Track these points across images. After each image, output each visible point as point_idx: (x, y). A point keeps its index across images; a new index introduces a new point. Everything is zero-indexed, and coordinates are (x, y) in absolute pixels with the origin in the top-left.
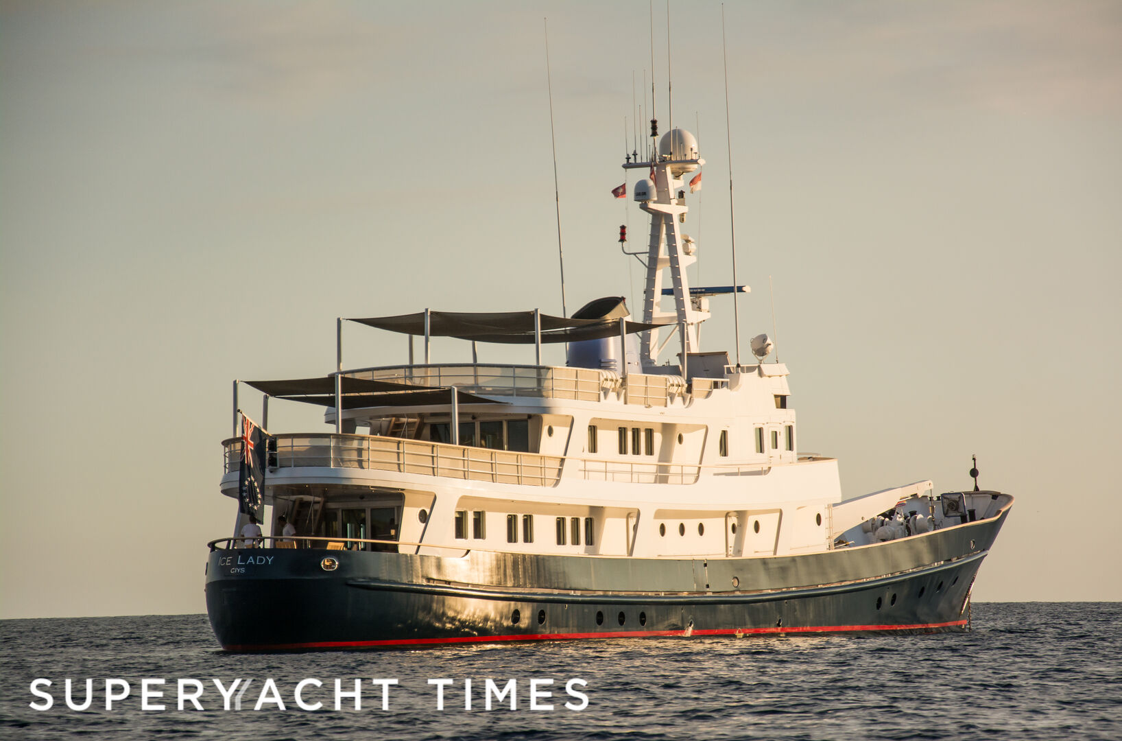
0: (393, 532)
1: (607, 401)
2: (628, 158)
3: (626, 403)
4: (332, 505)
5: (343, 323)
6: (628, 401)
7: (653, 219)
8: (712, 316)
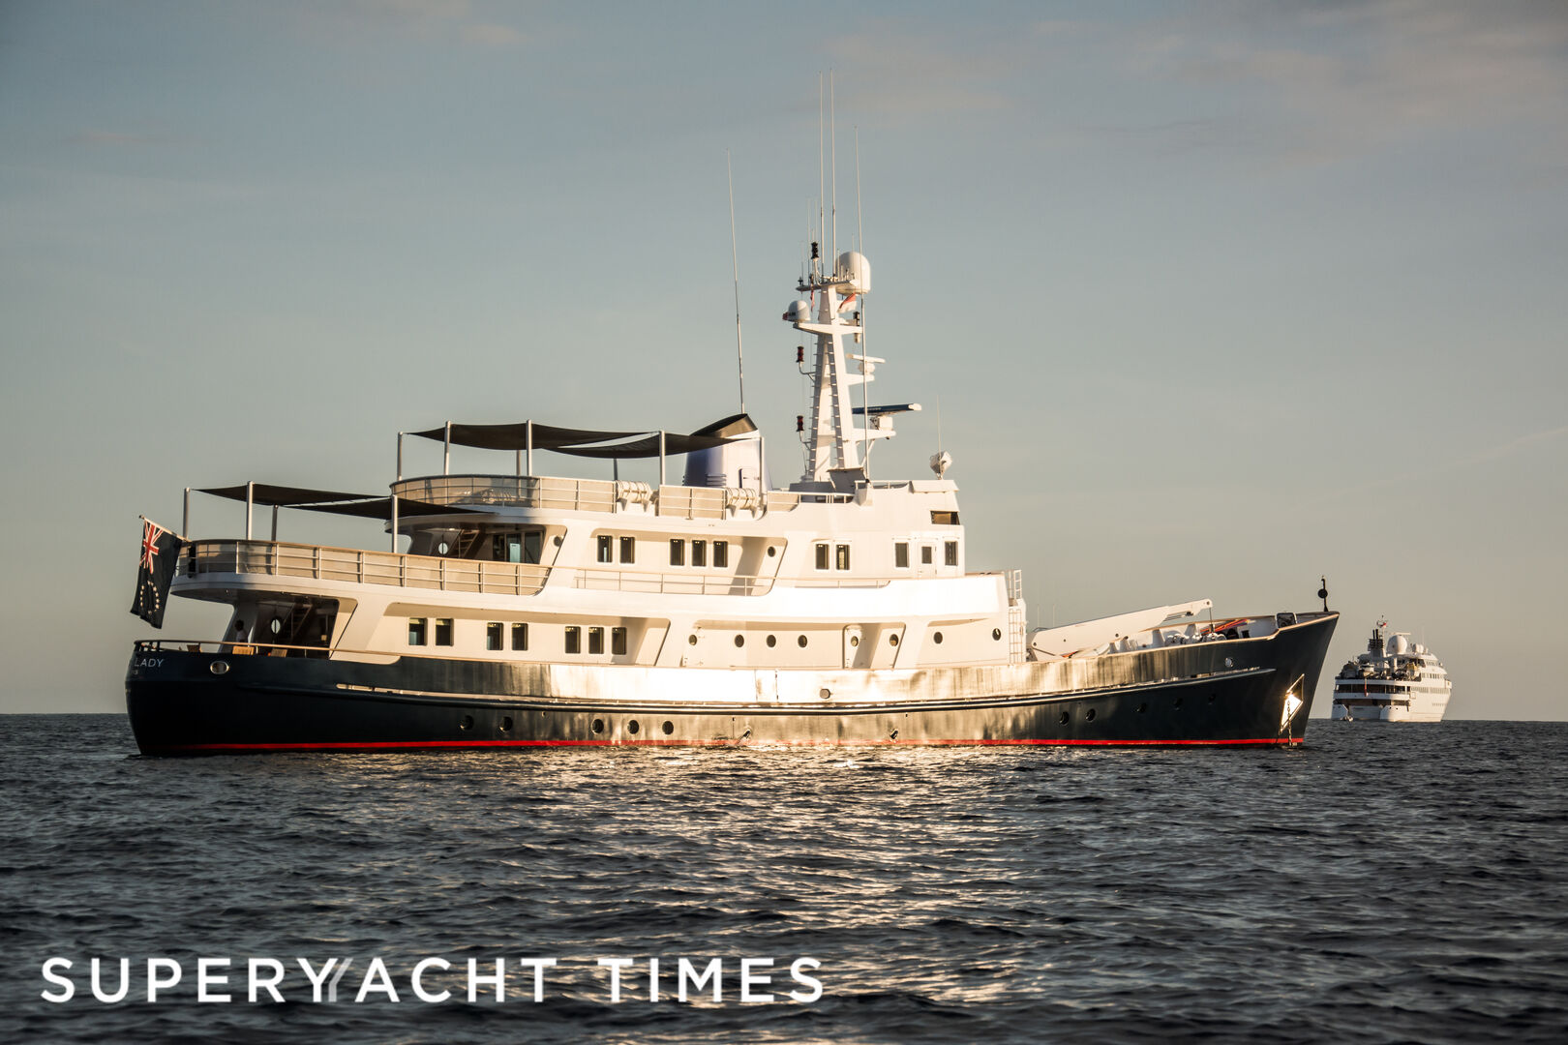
0: (324, 638)
1: (625, 512)
2: (801, 281)
3: (657, 514)
4: (319, 612)
5: (404, 438)
6: (660, 513)
7: (819, 340)
8: (897, 433)
